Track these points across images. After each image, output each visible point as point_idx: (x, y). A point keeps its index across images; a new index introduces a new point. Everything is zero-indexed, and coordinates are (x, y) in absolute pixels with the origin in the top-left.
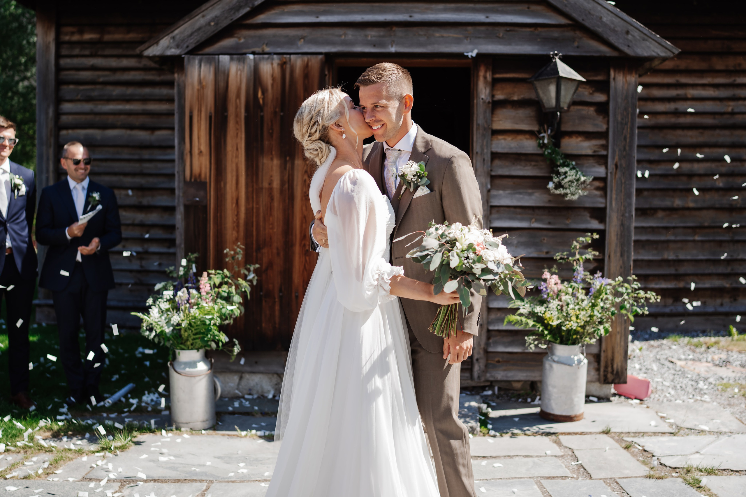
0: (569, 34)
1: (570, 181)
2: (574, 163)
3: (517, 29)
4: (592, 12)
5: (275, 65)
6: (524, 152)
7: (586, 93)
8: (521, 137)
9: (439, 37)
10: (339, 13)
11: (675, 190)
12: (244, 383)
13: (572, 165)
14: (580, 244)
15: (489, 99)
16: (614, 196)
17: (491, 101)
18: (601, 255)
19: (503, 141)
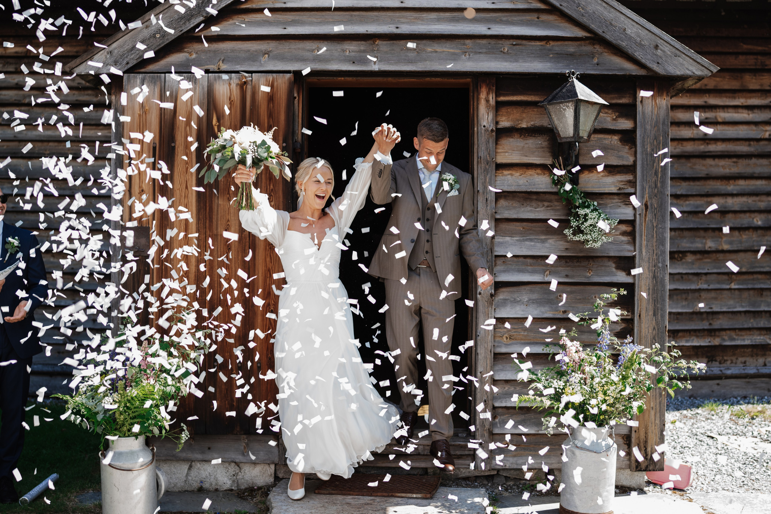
0: (587, 48)
1: (591, 225)
2: (596, 203)
3: (524, 42)
4: (613, 23)
5: (234, 86)
6: (535, 190)
7: (609, 119)
8: (531, 172)
9: (431, 52)
10: (311, 24)
11: (706, 230)
12: (193, 473)
13: (594, 205)
14: (604, 301)
15: (492, 127)
16: (644, 243)
17: (494, 129)
18: (630, 314)
19: (509, 177)
